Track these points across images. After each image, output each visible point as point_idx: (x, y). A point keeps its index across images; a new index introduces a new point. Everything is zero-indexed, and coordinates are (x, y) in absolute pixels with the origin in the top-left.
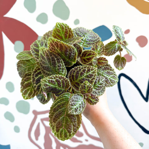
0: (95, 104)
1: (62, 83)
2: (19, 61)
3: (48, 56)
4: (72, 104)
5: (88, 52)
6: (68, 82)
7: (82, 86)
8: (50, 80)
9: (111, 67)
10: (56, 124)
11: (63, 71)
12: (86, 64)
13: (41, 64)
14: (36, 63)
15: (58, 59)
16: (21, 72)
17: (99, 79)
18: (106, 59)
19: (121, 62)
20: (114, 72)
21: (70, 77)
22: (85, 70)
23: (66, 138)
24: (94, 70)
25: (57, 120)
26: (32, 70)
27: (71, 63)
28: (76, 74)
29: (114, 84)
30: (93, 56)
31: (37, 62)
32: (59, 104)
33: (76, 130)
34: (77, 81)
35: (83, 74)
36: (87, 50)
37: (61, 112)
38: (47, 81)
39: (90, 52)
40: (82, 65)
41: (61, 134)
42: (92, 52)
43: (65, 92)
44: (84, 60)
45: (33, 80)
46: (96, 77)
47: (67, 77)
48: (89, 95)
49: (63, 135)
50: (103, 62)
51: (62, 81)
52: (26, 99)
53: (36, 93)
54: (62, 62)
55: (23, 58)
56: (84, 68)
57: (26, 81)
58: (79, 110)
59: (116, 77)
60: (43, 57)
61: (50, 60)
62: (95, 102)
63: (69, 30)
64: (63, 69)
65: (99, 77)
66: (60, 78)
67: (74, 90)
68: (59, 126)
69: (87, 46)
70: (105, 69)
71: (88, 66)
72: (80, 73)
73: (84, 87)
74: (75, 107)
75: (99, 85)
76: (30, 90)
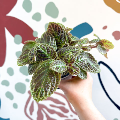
1: (51, 52)
6: (56, 53)
8: (43, 45)
9: (94, 58)
10: (36, 84)
15: (52, 38)
23: (41, 99)
24: (79, 49)
33: (53, 91)
34: (63, 55)
38: (40, 46)
45: (30, 53)
49: (39, 94)
51: (51, 50)
54: (54, 41)
56: (71, 47)
57: (24, 54)
58: (60, 70)
60: (42, 39)
61: (46, 38)
62: (76, 72)
64: (54, 46)
66: (50, 48)
73: (68, 56)
74: (56, 66)
75: (81, 61)
76: (25, 61)
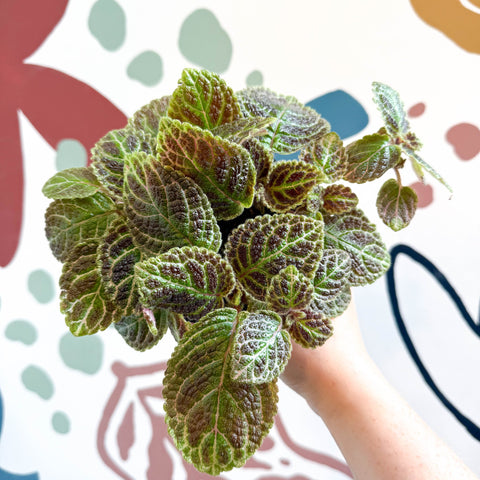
0: (320, 344)
1: (208, 274)
2: (53, 205)
3: (158, 184)
4: (243, 347)
5: (292, 168)
6: (228, 271)
7: (276, 284)
8: (168, 264)
9: (364, 219)
10: (187, 418)
11: (207, 235)
12: (286, 207)
13: (129, 211)
14: (112, 208)
15: (191, 195)
16: (59, 240)
17: (331, 260)
18: (353, 191)
19: (401, 203)
20: (375, 235)
21: (232, 254)
22: (284, 229)
23: (224, 466)
24: (315, 228)
25: (190, 406)
26: (100, 234)
27: (235, 208)
28: (253, 243)
29: (376, 275)
30: (308, 181)
31: (117, 206)
32: (197, 347)
33: (260, 437)
34: (258, 268)
35: (278, 243)
36: (285, 162)
37: (205, 376)
38: (158, 271)
39: (298, 168)
40: (272, 214)
41: (206, 453)
42: (304, 168)
43: (216, 307)
44: (279, 196)
45: (103, 268)
46: (321, 253)
47: (223, 256)
48: (297, 315)
49: (214, 456)
50: (341, 204)
51: (207, 268)
52: (80, 335)
53: (114, 313)
54: (204, 204)
55: (68, 192)
56: (280, 222)
57: (77, 271)
58: (270, 369)
59: (382, 253)
60: (139, 186)
61: (163, 196)
62: (319, 339)
63: (226, 96)
64: (208, 228)
65: (330, 253)
66: (199, 258)
67: (248, 298)
68: (199, 424)
69: (285, 150)
70: (347, 224)
71: (292, 215)
72: (267, 239)
73: (284, 286)
74: (254, 357)
75: (332, 281)
76: (93, 302)
